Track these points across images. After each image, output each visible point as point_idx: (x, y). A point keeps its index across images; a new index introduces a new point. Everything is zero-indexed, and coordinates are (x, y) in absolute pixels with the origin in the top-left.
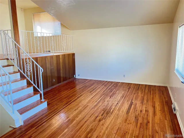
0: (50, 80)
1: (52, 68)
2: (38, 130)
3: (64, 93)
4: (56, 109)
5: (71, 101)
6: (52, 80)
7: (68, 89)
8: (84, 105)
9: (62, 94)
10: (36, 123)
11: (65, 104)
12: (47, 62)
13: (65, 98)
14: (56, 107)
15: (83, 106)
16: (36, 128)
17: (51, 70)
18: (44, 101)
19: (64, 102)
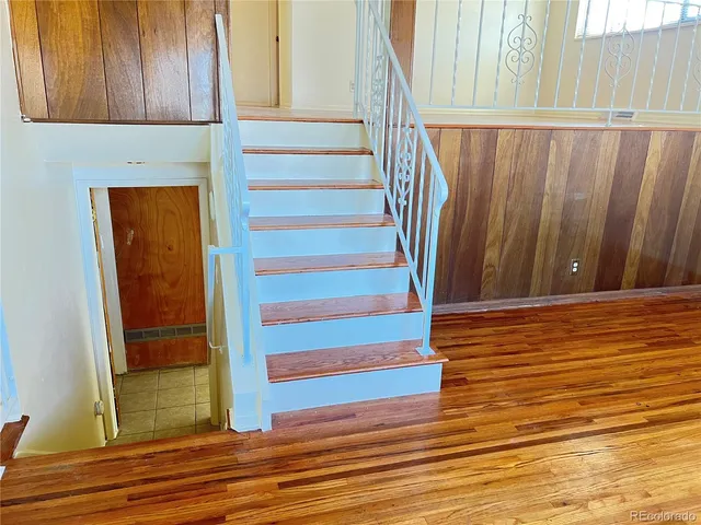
0: (552, 260)
1: (578, 196)
2: (278, 502)
3: (590, 353)
4: (460, 431)
5: (589, 420)
6: (563, 265)
7: (634, 340)
8: (656, 500)
9: (574, 354)
10: (310, 454)
11: (540, 424)
12: (552, 159)
13: (570, 386)
14: (472, 419)
15: (639, 502)
16: (282, 485)
17: (568, 207)
18: (430, 358)
19: (545, 408)
